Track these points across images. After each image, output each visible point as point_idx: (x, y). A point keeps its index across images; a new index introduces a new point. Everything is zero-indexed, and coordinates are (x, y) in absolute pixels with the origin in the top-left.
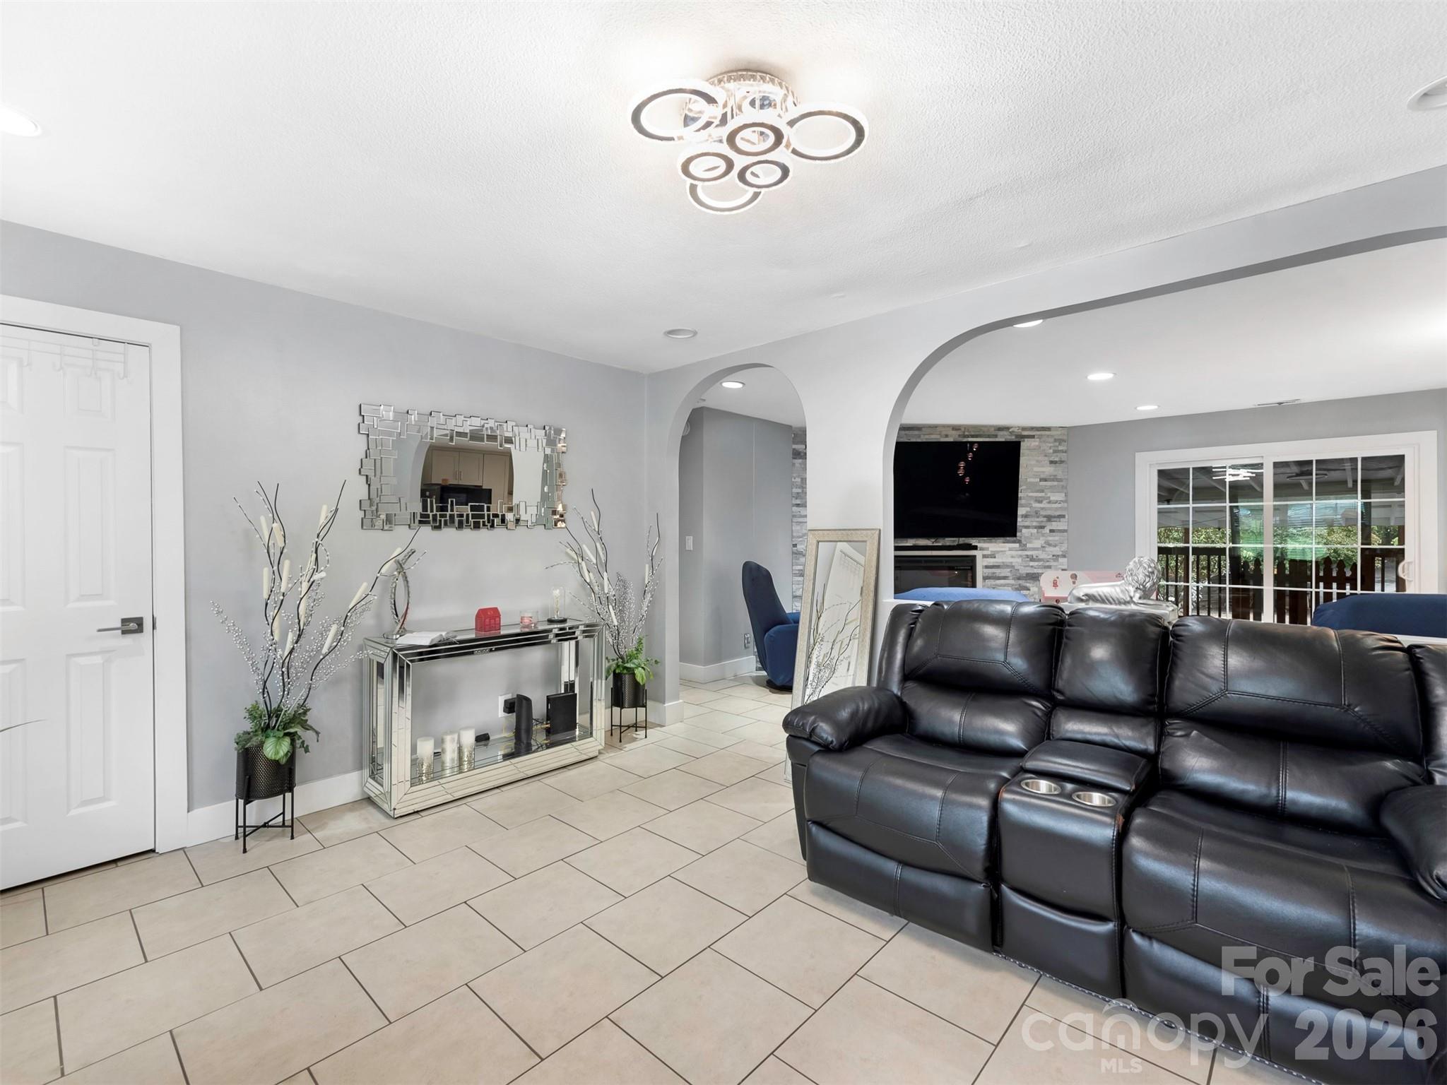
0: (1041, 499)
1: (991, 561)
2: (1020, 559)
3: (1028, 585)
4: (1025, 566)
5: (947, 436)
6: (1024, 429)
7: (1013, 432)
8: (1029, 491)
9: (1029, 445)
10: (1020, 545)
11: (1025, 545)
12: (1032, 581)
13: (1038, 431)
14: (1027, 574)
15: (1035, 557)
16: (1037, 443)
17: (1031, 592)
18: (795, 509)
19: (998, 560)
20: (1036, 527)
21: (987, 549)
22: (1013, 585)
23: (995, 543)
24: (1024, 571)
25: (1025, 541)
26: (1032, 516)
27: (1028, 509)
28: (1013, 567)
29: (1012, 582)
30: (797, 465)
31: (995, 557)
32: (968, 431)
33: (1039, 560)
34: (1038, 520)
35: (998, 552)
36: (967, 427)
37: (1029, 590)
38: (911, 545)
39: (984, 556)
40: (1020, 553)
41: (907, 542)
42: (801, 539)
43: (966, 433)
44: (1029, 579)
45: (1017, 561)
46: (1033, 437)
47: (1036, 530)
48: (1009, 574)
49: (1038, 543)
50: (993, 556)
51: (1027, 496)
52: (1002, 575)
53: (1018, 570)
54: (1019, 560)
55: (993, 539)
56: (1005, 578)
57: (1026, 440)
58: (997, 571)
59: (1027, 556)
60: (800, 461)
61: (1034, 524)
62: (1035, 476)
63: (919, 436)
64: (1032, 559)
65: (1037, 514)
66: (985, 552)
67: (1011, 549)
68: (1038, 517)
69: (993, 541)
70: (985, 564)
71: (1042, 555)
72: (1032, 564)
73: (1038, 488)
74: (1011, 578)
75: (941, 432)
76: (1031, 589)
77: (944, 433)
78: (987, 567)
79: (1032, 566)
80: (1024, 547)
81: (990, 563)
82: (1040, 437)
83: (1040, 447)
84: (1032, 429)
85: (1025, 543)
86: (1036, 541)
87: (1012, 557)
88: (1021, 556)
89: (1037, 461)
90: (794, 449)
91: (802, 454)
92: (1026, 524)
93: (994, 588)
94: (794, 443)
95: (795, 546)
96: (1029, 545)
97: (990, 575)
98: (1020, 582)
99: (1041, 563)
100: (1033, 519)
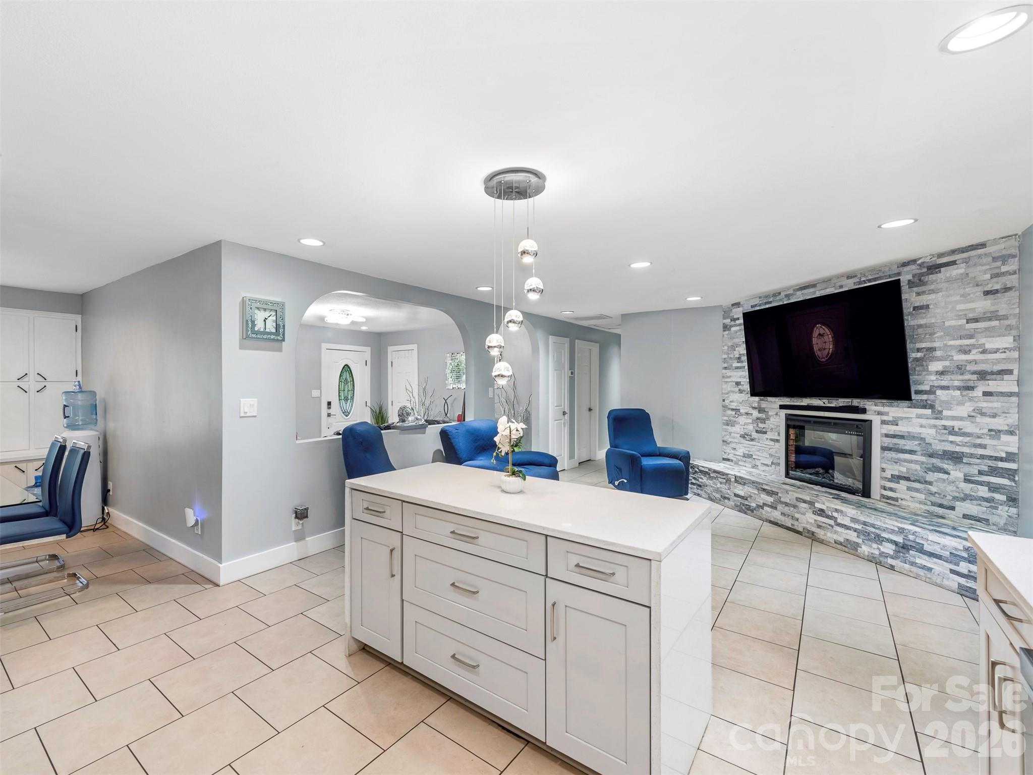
0: (967, 349)
1: (892, 429)
2: (935, 430)
3: (945, 466)
4: (940, 441)
5: (841, 287)
6: (940, 255)
7: (923, 263)
8: (947, 338)
9: (948, 275)
10: (932, 412)
11: (941, 412)
12: (950, 462)
13: (963, 252)
14: (944, 451)
15: (956, 429)
16: (962, 271)
17: (951, 477)
18: (724, 371)
19: (902, 428)
20: (959, 388)
21: (887, 414)
22: (923, 463)
23: (898, 407)
24: (939, 447)
25: (941, 406)
26: (952, 373)
27: (947, 363)
28: (923, 439)
29: (923, 459)
30: (725, 336)
31: (897, 425)
32: (865, 276)
33: (965, 434)
34: (961, 377)
35: (902, 418)
36: (863, 272)
37: (949, 474)
38: (806, 404)
39: (883, 422)
40: (933, 422)
41: (802, 401)
42: (727, 396)
43: (863, 279)
44: (949, 459)
45: (929, 433)
46: (954, 263)
47: (959, 392)
48: (917, 448)
49: (964, 410)
50: (895, 423)
51: (946, 345)
52: (907, 448)
53: (930, 444)
54: (933, 431)
55: (895, 403)
56: (911, 452)
57: (942, 269)
58: (901, 442)
59: (945, 428)
60: (727, 332)
61: (957, 383)
62: (959, 317)
63: (815, 293)
64: (952, 432)
65: (960, 369)
66: (885, 418)
67: (919, 416)
68: (962, 374)
69: (896, 404)
70: (884, 431)
71: (968, 427)
72: (952, 438)
73: (963, 333)
74: (919, 453)
75: (835, 284)
76: (952, 472)
77: (838, 284)
78: (887, 436)
79: (951, 442)
80: (938, 415)
81: (890, 430)
82: (966, 261)
83: (967, 274)
84: (953, 252)
85: (940, 409)
86: (960, 408)
87: (921, 426)
88: (935, 426)
89: (962, 296)
90: (724, 324)
91: (728, 327)
92: (944, 383)
93: (896, 463)
94: (724, 318)
95: (724, 400)
96: (946, 413)
97: (891, 446)
98: (934, 461)
99: (967, 439)
100: (953, 377)
